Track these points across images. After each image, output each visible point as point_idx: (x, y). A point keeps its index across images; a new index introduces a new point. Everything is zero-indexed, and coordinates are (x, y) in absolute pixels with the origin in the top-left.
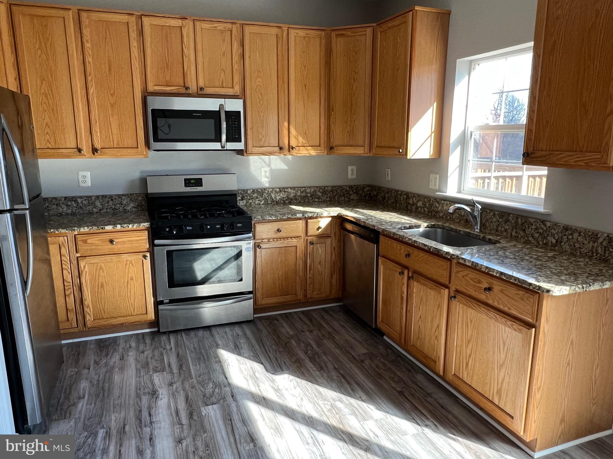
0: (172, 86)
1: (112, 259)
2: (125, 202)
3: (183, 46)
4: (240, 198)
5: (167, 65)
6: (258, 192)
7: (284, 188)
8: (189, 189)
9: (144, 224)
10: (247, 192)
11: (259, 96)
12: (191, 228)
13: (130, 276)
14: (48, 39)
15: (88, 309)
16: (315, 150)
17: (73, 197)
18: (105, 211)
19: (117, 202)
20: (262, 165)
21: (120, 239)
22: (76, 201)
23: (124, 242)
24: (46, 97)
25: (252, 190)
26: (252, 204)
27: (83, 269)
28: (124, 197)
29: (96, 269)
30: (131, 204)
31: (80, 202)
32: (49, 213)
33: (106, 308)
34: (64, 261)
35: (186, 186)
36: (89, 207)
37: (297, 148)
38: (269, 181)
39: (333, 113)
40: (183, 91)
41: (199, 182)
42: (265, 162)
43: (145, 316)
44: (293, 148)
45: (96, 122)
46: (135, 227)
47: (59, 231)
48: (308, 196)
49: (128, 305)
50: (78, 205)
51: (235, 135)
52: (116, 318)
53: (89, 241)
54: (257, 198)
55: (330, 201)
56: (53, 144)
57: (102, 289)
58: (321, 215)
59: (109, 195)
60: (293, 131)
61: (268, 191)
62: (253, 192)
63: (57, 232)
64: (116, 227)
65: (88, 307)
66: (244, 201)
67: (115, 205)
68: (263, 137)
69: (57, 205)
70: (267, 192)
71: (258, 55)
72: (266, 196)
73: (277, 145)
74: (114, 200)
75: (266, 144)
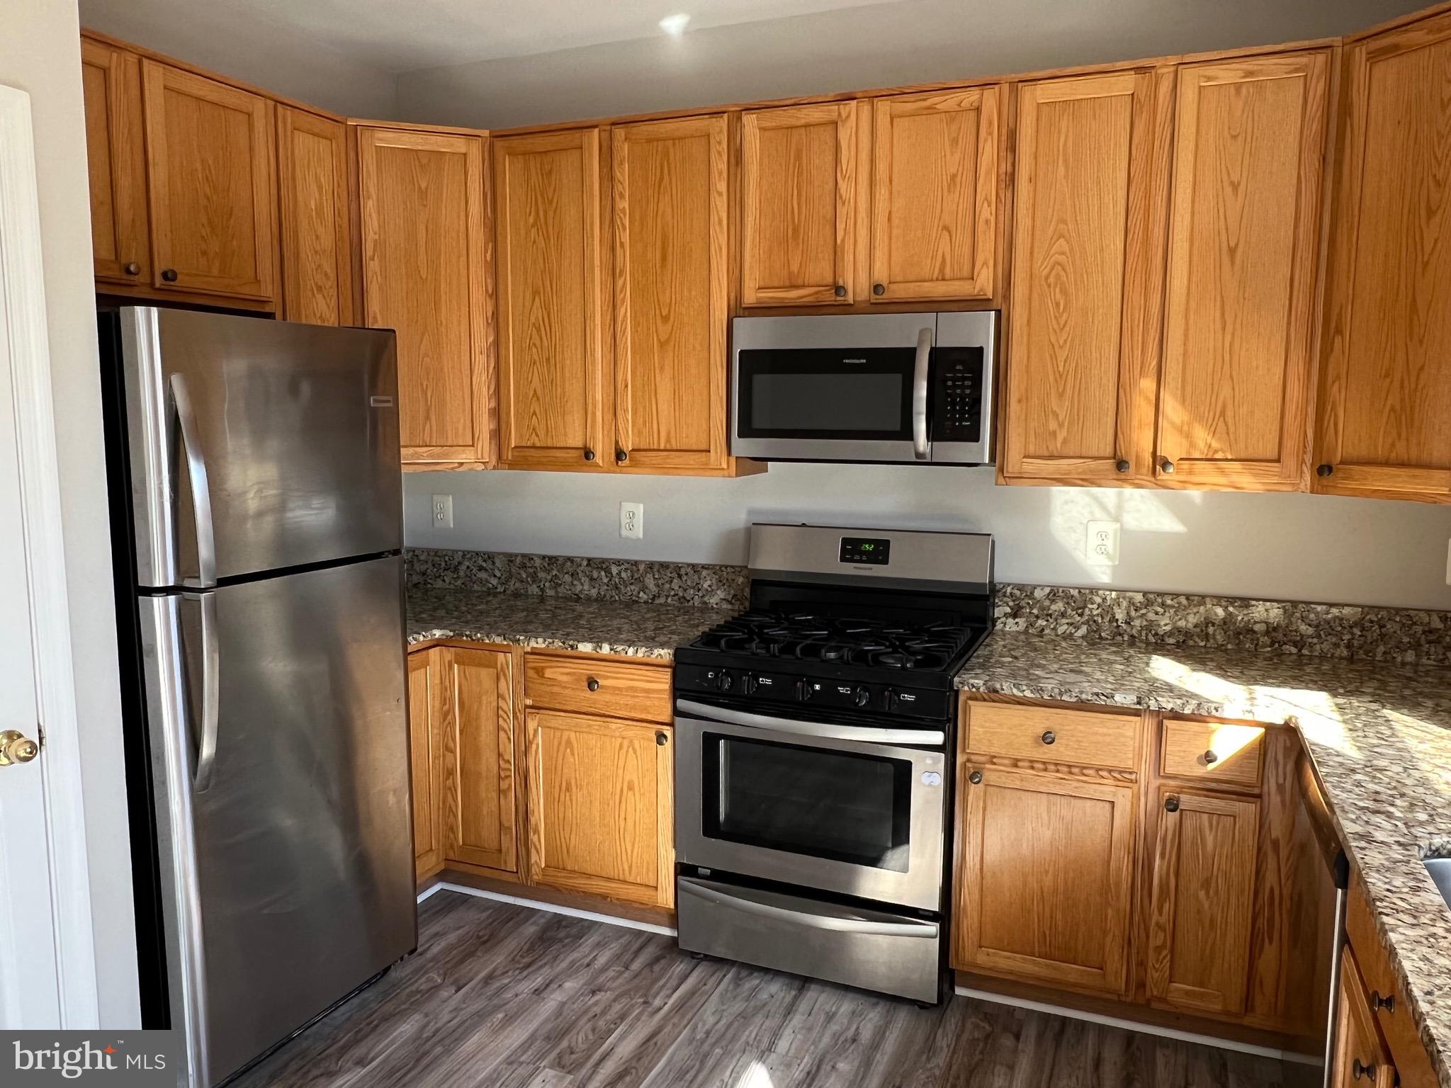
0: (803, 286)
1: (590, 726)
2: (706, 586)
3: (839, 175)
4: (1008, 610)
5: (796, 231)
6: (1068, 598)
7: (1160, 594)
8: (850, 569)
9: (662, 652)
10: (1032, 593)
11: (1058, 296)
12: (769, 682)
13: (627, 778)
14: (551, 202)
15: (536, 836)
16: (1255, 475)
17: (603, 561)
18: (662, 600)
19: (689, 583)
20: (1091, 513)
21: (612, 679)
22: (608, 571)
23: (619, 689)
24: (539, 330)
25: (1047, 590)
26: (1047, 631)
27: (531, 737)
28: (704, 573)
29: (560, 744)
30: (719, 592)
31: (614, 573)
32: (557, 592)
33: (572, 846)
34: (503, 710)
35: (843, 559)
36: (633, 587)
37: (1186, 465)
38: (1114, 567)
39: (1338, 340)
40: (829, 297)
41: (880, 551)
42: (1104, 508)
43: (651, 892)
44: (1165, 464)
45: (626, 386)
46: (640, 655)
47: (492, 640)
48: (1254, 632)
49: (619, 852)
50: (610, 580)
51: (962, 419)
52: (590, 876)
53: (548, 673)
54: (1063, 615)
55: (1351, 660)
56: (542, 436)
57: (568, 794)
58: (1214, 713)
59: (674, 563)
60: (1171, 407)
61: (1104, 599)
62: (1054, 594)
63: (487, 641)
64: (601, 648)
65: (537, 831)
66: (1021, 621)
67: (685, 590)
68: (1061, 425)
69: (572, 575)
70: (1098, 600)
71: (1062, 169)
72: (1095, 612)
73: (1109, 451)
74: (685, 578)
75: (1071, 449)
